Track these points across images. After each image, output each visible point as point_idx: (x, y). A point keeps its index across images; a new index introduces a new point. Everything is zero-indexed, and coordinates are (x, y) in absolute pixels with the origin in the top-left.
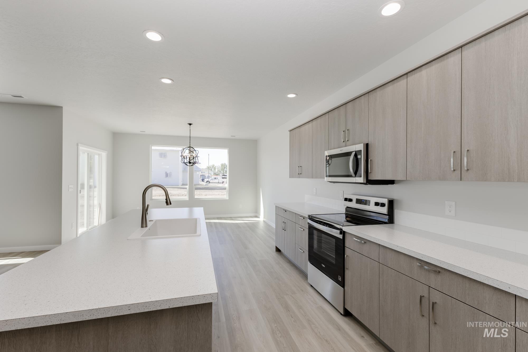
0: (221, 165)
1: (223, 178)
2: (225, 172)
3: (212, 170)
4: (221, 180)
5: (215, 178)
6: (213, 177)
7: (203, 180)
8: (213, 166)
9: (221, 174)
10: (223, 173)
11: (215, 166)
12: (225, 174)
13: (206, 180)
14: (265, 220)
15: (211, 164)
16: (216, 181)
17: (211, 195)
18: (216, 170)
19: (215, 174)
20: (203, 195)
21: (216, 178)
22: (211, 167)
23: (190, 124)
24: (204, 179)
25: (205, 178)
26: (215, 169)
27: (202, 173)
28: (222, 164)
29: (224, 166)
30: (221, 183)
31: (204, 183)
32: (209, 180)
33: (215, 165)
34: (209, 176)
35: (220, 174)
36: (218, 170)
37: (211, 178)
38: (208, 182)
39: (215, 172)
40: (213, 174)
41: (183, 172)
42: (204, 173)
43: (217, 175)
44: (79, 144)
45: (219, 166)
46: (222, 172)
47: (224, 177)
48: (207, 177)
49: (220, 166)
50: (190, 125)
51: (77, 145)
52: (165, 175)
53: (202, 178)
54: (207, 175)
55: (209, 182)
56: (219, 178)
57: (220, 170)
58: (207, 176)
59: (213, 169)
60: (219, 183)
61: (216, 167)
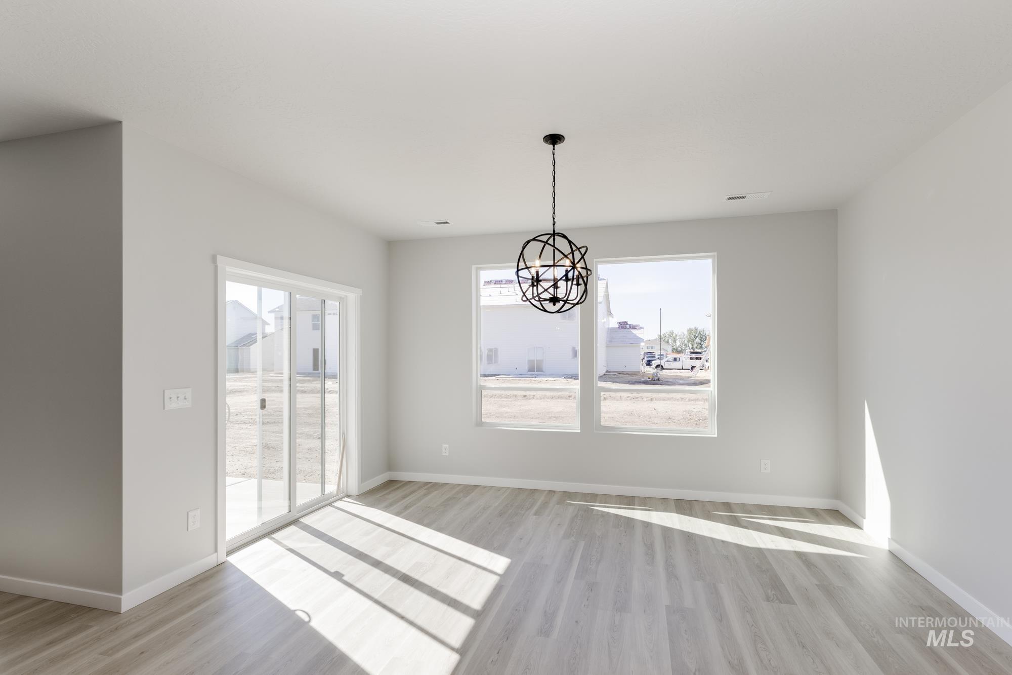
0: (688, 331)
1: (691, 359)
2: (695, 345)
3: (668, 342)
4: (688, 363)
5: (675, 359)
6: (671, 356)
7: (649, 363)
8: (671, 334)
9: (688, 351)
10: (692, 348)
11: (674, 335)
12: (697, 350)
13: (654, 363)
14: (896, 547)
15: (665, 330)
16: (678, 365)
17: (664, 400)
18: (678, 343)
19: (675, 351)
20: (645, 399)
21: (678, 359)
22: (667, 336)
23: (554, 139)
24: (652, 360)
25: (654, 359)
26: (675, 340)
27: (648, 349)
28: (690, 329)
29: (694, 334)
30: (689, 369)
31: (651, 370)
32: (662, 363)
33: (676, 332)
34: (663, 355)
35: (685, 350)
36: (683, 343)
37: (666, 359)
38: (660, 369)
39: (674, 347)
40: (670, 349)
41: (607, 346)
42: (652, 349)
43: (678, 352)
44: (218, 256)
45: (683, 334)
46: (691, 346)
47: (694, 356)
48: (657, 357)
49: (686, 333)
50: (554, 143)
51: (214, 259)
52: (571, 353)
53: (647, 359)
54: (657, 353)
55: (662, 367)
56: (684, 359)
57: (686, 342)
58: (659, 355)
59: (670, 341)
60: (683, 369)
61: (677, 335)
